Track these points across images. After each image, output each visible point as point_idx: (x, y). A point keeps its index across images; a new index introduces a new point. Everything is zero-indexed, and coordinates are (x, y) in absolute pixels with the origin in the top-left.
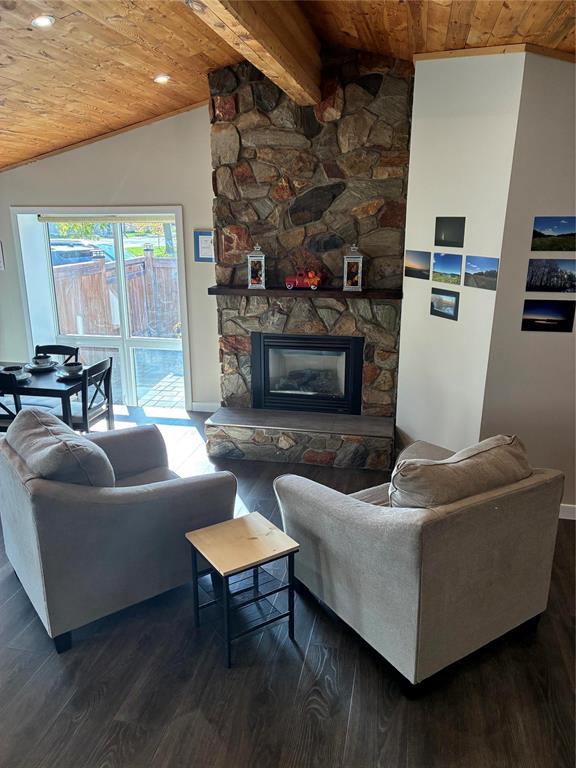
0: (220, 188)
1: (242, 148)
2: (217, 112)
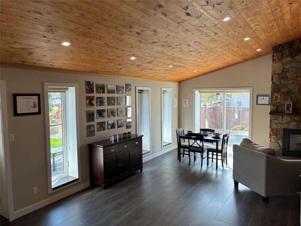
0: (274, 81)
1: (284, 68)
2: (275, 58)
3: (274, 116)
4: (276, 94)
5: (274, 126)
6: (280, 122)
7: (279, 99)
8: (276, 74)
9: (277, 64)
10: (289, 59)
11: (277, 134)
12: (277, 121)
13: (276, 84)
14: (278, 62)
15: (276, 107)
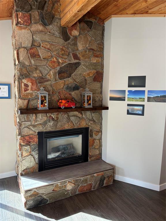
0: (21, 59)
2: (19, 20)
3: (25, 116)
4: (25, 81)
5: (26, 131)
6: (33, 124)
7: (29, 88)
8: (23, 47)
9: (23, 31)
10: (40, 28)
11: (30, 142)
12: (29, 123)
13: (25, 64)
14: (25, 29)
15: (26, 102)
